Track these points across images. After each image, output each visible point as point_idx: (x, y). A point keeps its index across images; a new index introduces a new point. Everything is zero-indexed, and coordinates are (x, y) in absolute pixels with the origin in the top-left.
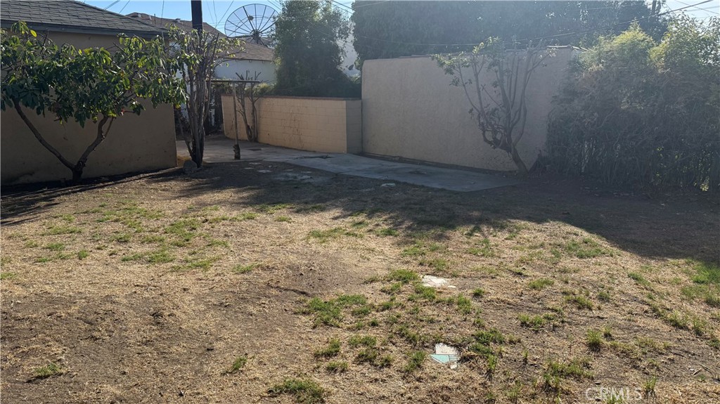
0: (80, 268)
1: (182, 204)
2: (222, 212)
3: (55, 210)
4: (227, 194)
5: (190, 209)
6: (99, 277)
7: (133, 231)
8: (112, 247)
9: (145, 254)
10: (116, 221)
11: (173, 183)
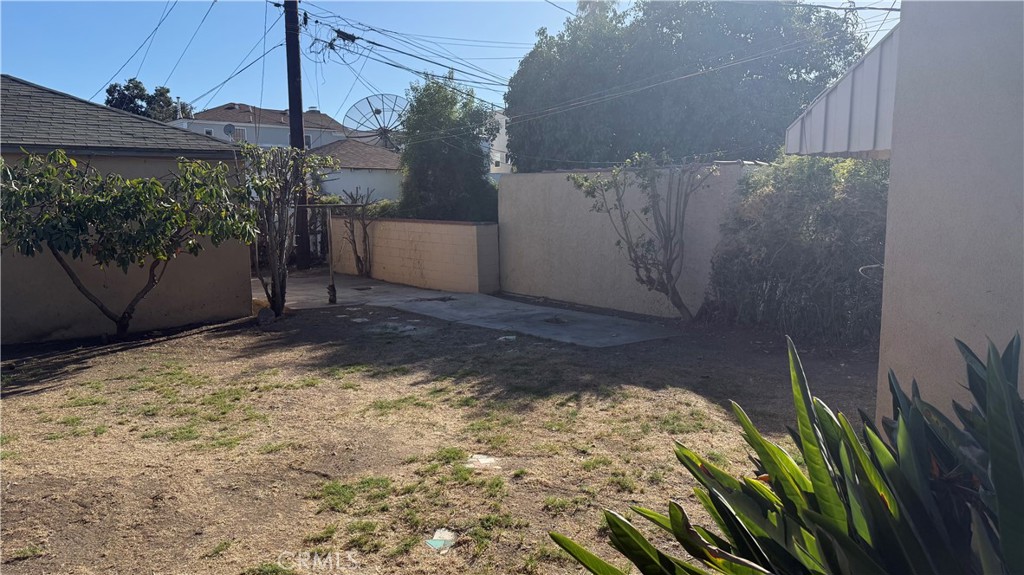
0: (93, 446)
1: (237, 367)
2: (281, 377)
3: (85, 376)
4: (299, 354)
5: (244, 373)
6: (110, 456)
7: (166, 401)
8: (135, 422)
9: (170, 430)
10: (151, 389)
11: (239, 338)
